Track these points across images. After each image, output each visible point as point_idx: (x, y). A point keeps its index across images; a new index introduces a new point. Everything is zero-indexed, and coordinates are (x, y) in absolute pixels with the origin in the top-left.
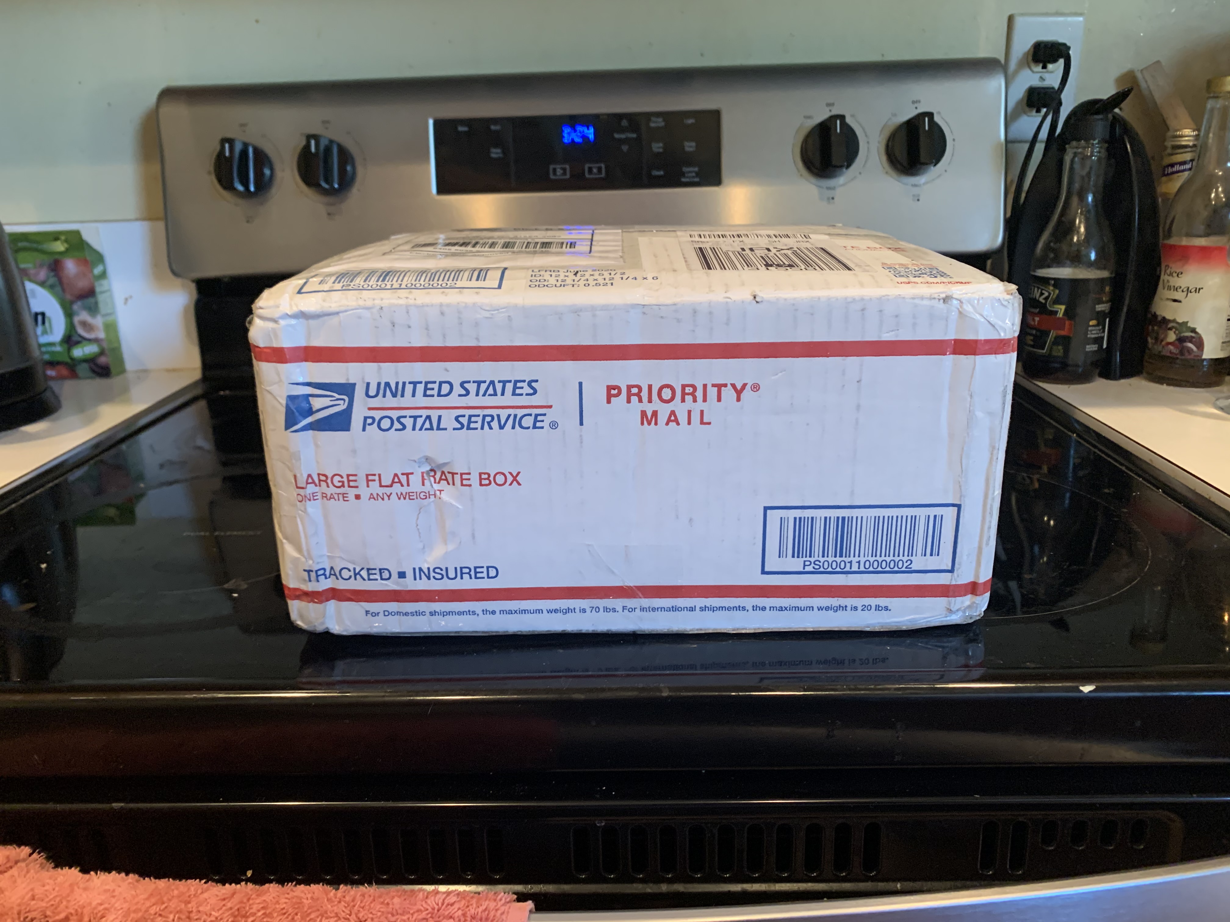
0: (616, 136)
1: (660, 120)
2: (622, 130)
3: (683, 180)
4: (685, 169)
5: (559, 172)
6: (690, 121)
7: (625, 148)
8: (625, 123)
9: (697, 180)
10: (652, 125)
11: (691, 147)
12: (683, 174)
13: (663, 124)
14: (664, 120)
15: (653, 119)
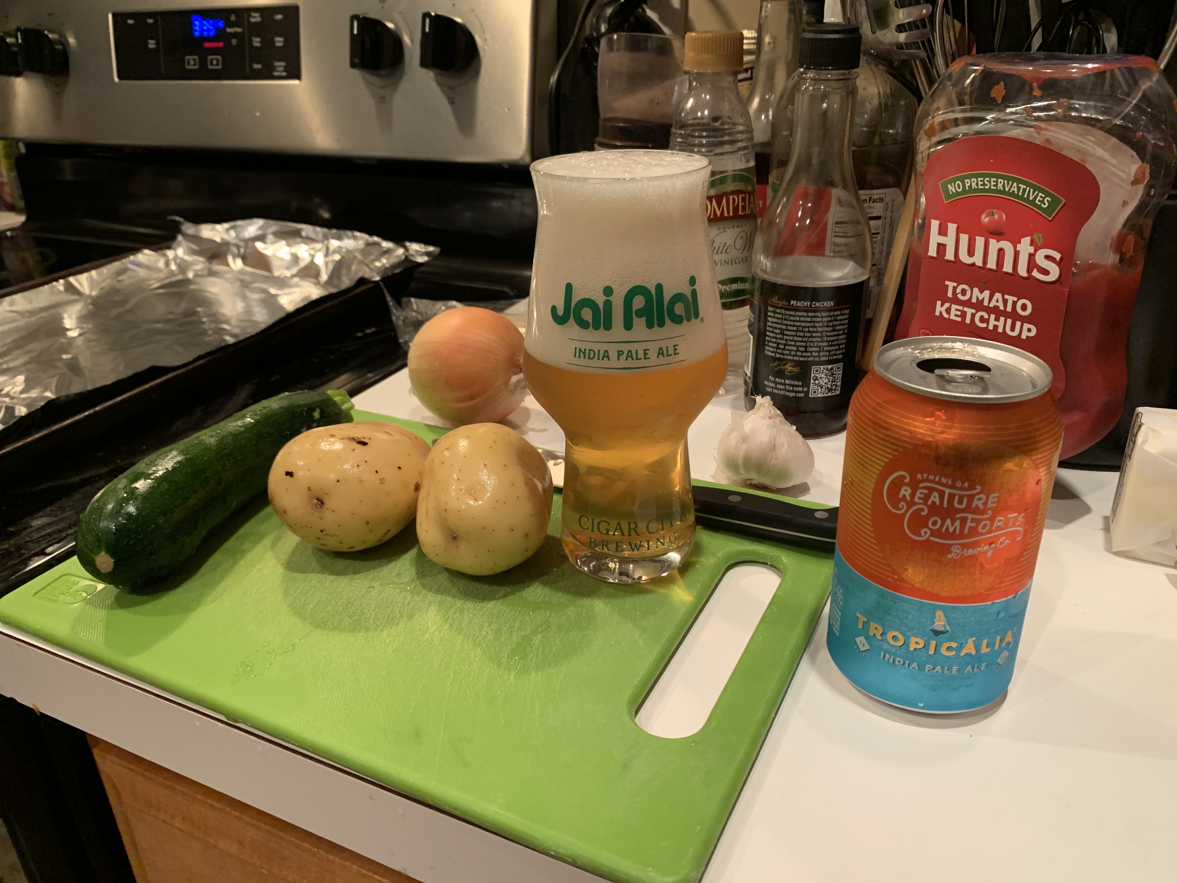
0: (229, 30)
1: (257, 15)
2: (233, 25)
3: (276, 74)
4: (277, 64)
5: (192, 62)
6: (279, 17)
7: (234, 42)
8: (233, 18)
9: (284, 74)
10: (252, 20)
11: (280, 42)
12: (274, 69)
13: (259, 19)
14: (261, 16)
15: (253, 14)
